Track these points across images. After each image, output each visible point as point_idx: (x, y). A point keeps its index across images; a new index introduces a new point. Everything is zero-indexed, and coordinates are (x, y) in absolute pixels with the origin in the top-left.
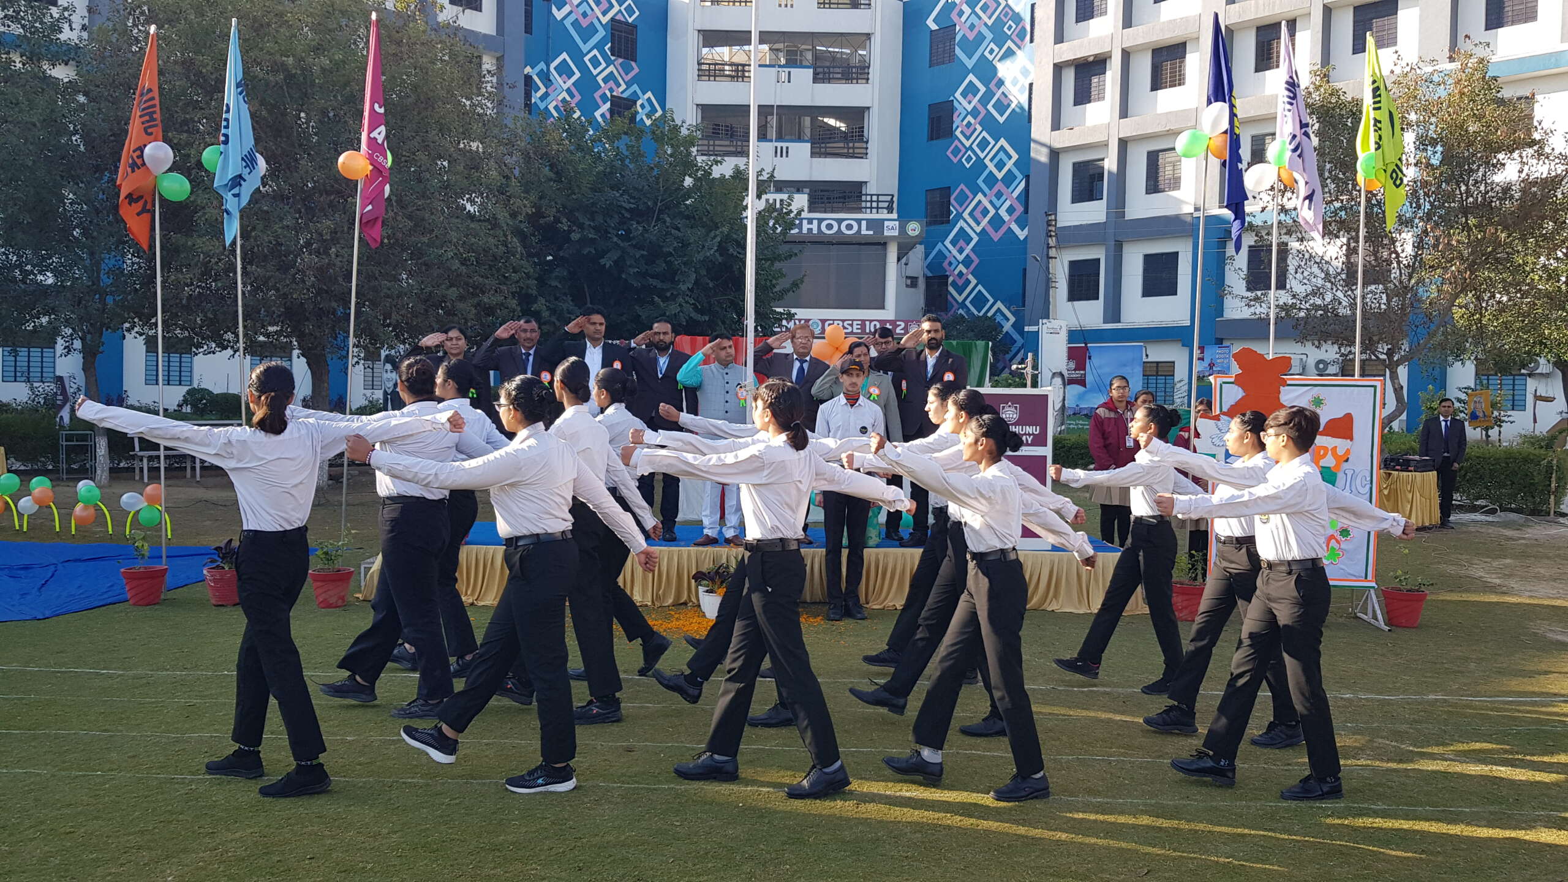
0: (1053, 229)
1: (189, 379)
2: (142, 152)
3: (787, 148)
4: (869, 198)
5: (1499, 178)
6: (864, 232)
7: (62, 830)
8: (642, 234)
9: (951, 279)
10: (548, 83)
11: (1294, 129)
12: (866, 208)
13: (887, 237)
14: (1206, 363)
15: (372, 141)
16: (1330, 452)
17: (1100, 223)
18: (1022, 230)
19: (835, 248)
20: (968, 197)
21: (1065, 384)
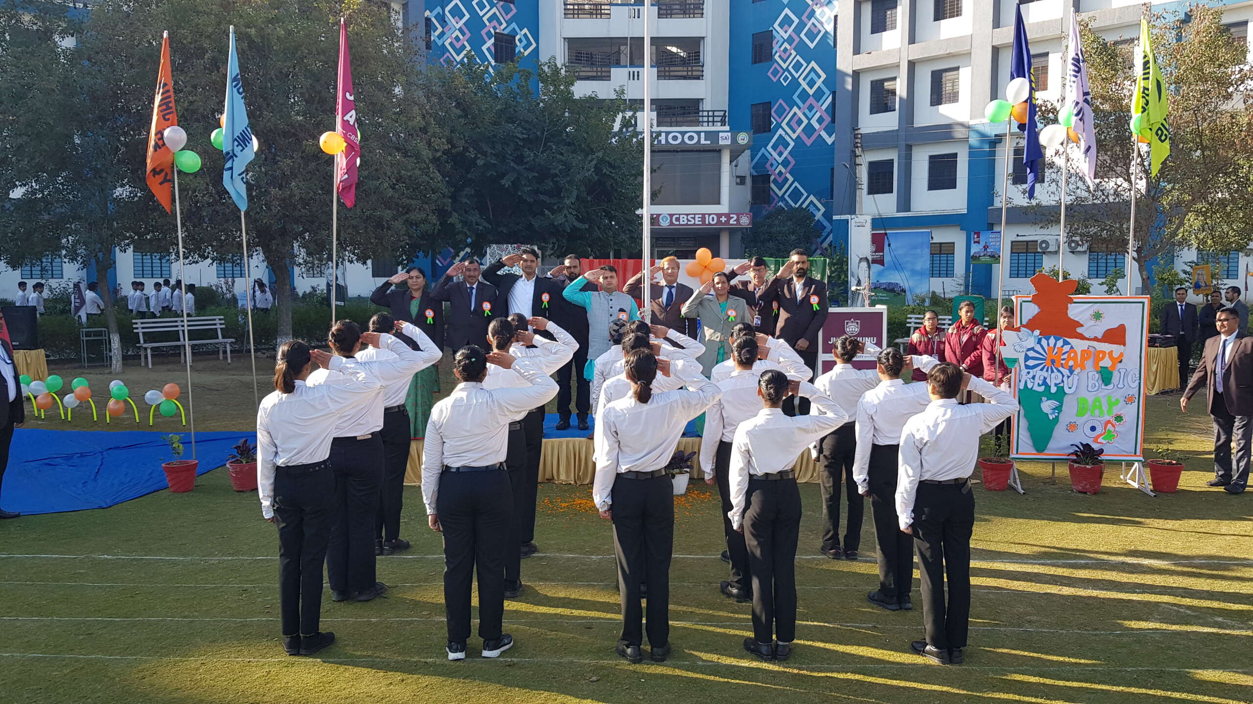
0: (859, 141)
2: (163, 135)
3: (638, 72)
4: (705, 114)
6: (703, 141)
8: (534, 160)
9: (772, 178)
10: (445, 24)
11: (1078, 97)
12: (703, 122)
13: (721, 146)
14: (981, 246)
15: (345, 124)
16: (1107, 355)
17: (893, 131)
18: (830, 137)
19: (680, 156)
20: (785, 110)
21: (869, 267)
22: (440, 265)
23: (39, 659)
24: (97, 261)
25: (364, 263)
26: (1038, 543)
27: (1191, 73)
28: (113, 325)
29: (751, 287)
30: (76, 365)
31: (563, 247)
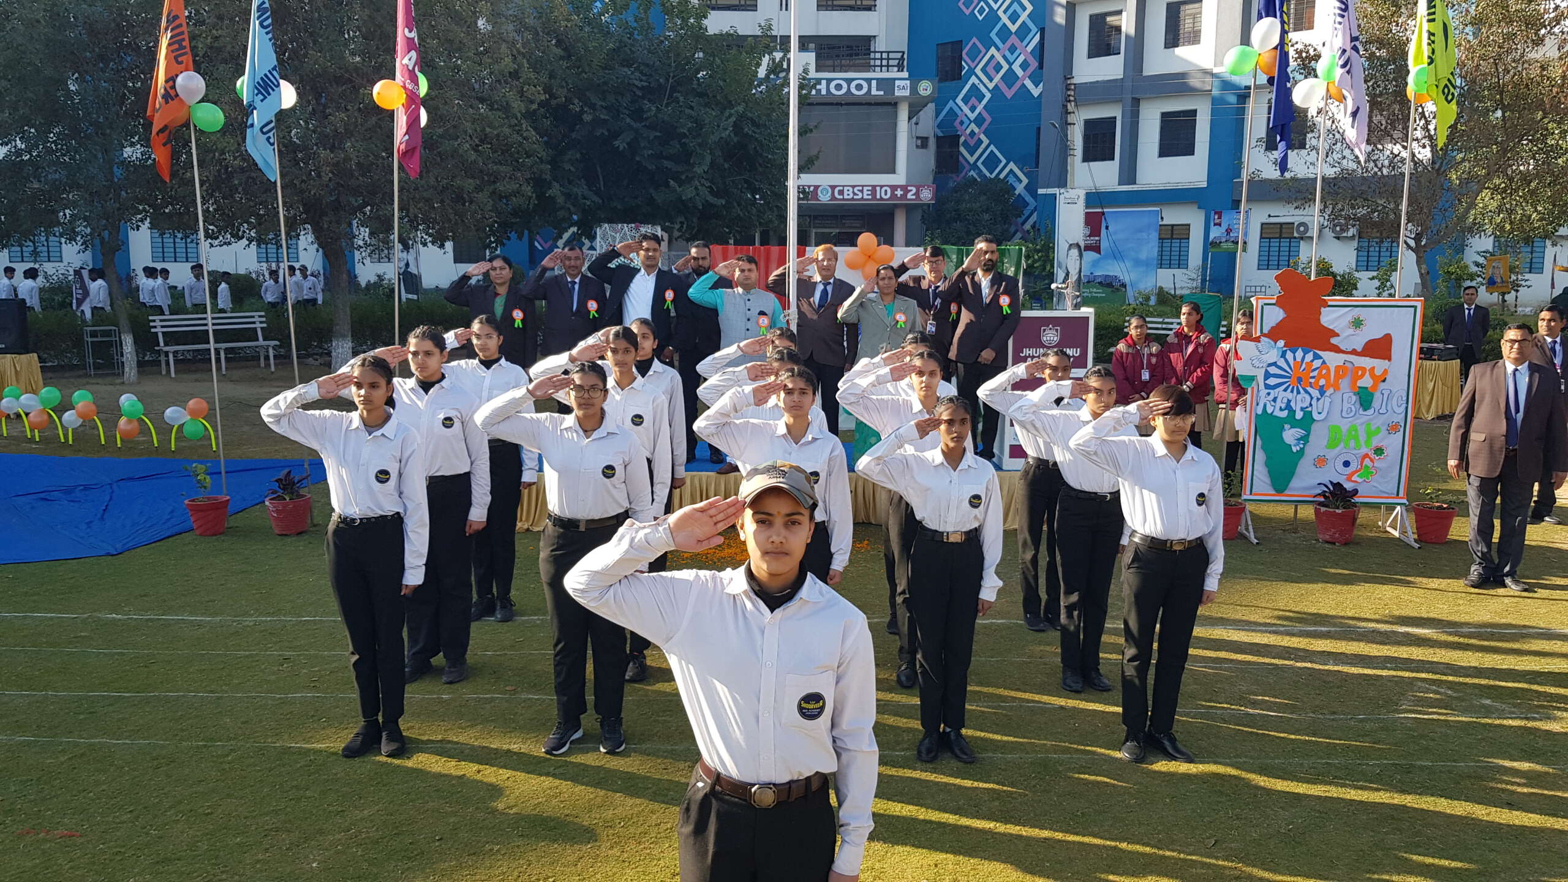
0: (1072, 93)
1: (196, 255)
2: (174, 82)
4: (878, 55)
5: (1536, 54)
6: (874, 92)
7: (200, 810)
8: (655, 115)
9: (962, 139)
11: (1344, 44)
12: (875, 66)
13: (898, 97)
14: (1222, 229)
15: (404, 68)
16: (1368, 373)
17: (1116, 80)
18: (1036, 87)
19: (843, 110)
20: (980, 52)
21: (1081, 255)
22: (540, 248)
23: (29, 743)
24: (102, 242)
25: (442, 246)
26: (1270, 606)
27: (1492, 10)
28: (124, 322)
29: (924, 285)
30: (81, 372)
31: (694, 228)
